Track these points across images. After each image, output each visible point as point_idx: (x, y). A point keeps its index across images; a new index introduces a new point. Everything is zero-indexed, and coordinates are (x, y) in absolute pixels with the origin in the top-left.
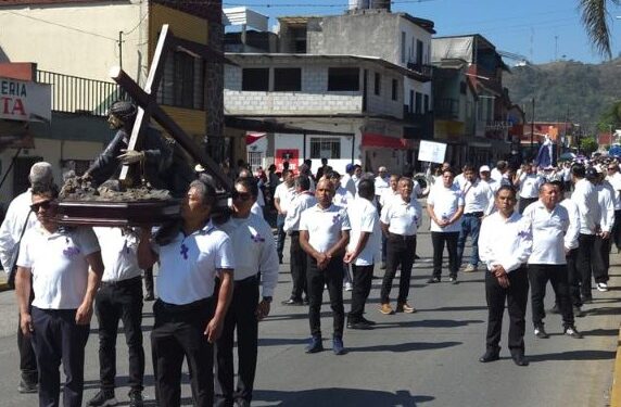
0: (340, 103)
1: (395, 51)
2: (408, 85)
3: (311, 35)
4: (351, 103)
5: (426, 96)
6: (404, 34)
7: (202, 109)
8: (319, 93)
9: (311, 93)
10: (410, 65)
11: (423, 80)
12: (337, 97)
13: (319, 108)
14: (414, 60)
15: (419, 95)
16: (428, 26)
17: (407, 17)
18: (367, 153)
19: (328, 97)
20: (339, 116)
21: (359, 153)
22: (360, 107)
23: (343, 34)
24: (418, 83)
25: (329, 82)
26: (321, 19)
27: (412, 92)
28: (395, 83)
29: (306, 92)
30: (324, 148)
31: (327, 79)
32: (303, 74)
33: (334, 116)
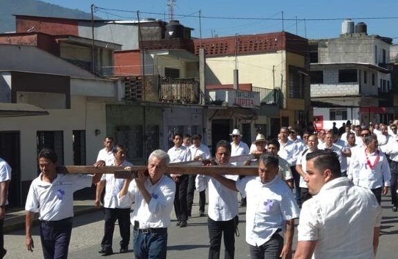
0: (347, 89)
1: (371, 58)
2: (380, 76)
3: (320, 49)
4: (352, 89)
5: (388, 82)
6: (376, 47)
7: (303, 98)
8: (333, 84)
9: (329, 84)
10: (380, 65)
11: (386, 72)
12: (344, 86)
13: (334, 92)
14: (381, 61)
15: (384, 81)
16: (388, 41)
17: (378, 37)
18: (362, 116)
19: (339, 86)
20: (347, 96)
21: (358, 116)
22: (358, 91)
23: (341, 49)
24: (384, 74)
25: (339, 77)
26: (327, 40)
27: (381, 80)
28: (373, 76)
29: (326, 84)
30: (337, 115)
31: (338, 76)
32: (324, 74)
33: (344, 97)
